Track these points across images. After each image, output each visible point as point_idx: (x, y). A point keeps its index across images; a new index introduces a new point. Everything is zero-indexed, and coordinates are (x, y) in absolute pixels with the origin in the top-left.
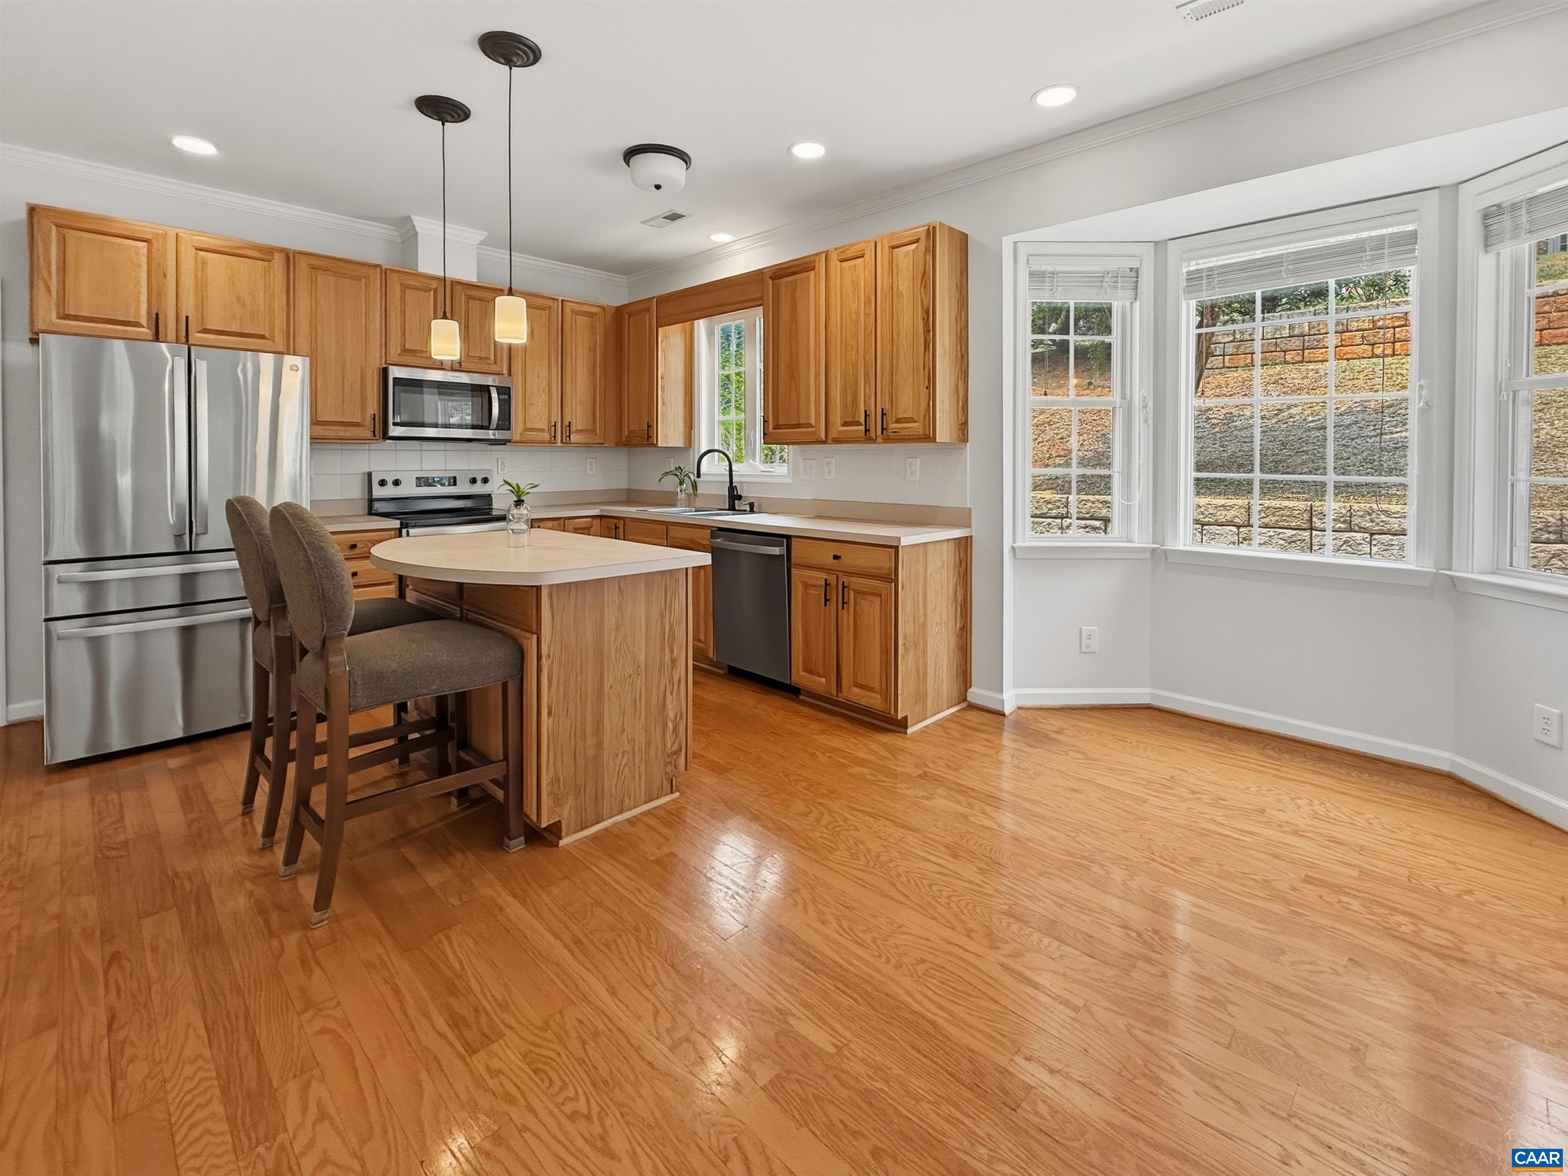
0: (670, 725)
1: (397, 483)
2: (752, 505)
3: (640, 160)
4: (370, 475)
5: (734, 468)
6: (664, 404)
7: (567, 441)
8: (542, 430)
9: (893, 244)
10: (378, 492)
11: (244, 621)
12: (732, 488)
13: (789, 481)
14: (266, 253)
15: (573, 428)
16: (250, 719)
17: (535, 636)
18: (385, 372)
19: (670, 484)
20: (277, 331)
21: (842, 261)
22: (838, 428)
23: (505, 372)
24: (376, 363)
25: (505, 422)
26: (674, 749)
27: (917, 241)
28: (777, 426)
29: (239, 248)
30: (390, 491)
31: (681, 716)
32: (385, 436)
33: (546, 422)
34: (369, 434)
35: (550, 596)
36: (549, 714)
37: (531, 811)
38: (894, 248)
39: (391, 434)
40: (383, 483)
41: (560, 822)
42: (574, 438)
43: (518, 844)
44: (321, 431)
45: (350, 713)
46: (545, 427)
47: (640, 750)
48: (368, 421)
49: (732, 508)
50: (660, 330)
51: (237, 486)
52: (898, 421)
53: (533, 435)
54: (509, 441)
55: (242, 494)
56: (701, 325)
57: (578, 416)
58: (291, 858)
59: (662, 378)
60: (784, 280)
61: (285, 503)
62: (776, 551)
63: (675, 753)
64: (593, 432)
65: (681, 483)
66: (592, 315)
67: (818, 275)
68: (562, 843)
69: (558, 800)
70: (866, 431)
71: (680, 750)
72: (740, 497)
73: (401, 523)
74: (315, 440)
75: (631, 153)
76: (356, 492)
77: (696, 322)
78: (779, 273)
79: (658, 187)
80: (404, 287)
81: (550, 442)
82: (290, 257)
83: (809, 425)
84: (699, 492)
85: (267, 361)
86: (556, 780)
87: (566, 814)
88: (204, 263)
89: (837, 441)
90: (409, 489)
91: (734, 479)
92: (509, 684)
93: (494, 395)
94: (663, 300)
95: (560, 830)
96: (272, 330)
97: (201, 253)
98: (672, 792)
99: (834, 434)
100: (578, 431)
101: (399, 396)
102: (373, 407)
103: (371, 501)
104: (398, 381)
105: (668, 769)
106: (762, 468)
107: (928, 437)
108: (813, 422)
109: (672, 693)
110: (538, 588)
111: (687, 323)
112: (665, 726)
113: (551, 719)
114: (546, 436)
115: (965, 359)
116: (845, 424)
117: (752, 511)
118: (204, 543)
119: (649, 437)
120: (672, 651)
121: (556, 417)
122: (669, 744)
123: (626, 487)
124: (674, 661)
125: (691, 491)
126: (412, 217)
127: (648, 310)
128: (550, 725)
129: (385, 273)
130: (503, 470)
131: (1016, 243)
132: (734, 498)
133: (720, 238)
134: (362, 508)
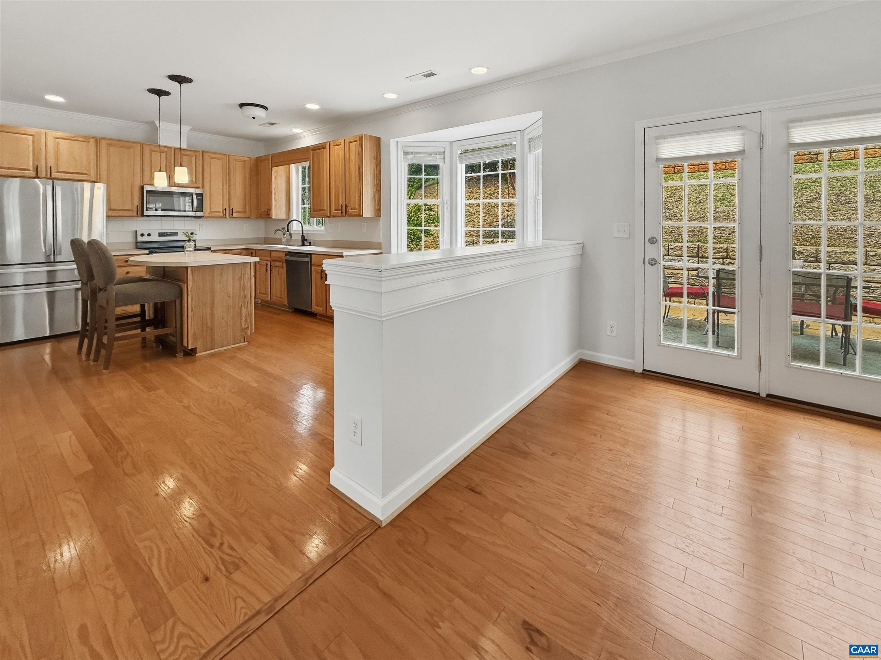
0: (244, 318)
1: (149, 235)
2: (310, 243)
3: (245, 108)
4: (136, 231)
5: (304, 228)
6: (275, 200)
7: (232, 215)
8: (219, 212)
9: (350, 141)
10: (140, 239)
11: (77, 290)
12: (303, 236)
13: (324, 233)
14: (87, 139)
15: (235, 210)
16: (80, 329)
17: (186, 285)
18: (142, 188)
19: (279, 235)
20: (92, 170)
21: (334, 146)
22: (333, 211)
23: (201, 186)
24: (137, 184)
25: (200, 208)
26: (246, 326)
27: (357, 141)
28: (314, 211)
29: (75, 137)
30: (146, 239)
31: (249, 315)
32: (143, 215)
33: (221, 208)
34: (135, 214)
35: (192, 271)
36: (192, 310)
37: (185, 344)
38: (350, 142)
39: (145, 214)
40: (142, 235)
41: (196, 348)
42: (235, 215)
43: (180, 355)
44: (111, 213)
45: (116, 307)
46: (221, 210)
47: (230, 326)
48: (135, 209)
49: (303, 245)
50: (273, 168)
51: (74, 234)
52: (352, 209)
53: (215, 214)
54: (203, 216)
55: (76, 237)
56: (293, 167)
57: (237, 205)
58: (96, 360)
59: (274, 189)
60: (316, 151)
61: (94, 240)
62: (306, 259)
63: (246, 328)
64: (245, 212)
65: (284, 235)
66: (244, 161)
67: (327, 150)
68: (197, 355)
69: (195, 340)
70: (341, 212)
71: (248, 327)
72: (306, 240)
73: (149, 252)
74: (108, 216)
75: (242, 105)
76: (130, 239)
77: (291, 165)
78: (316, 148)
79: (254, 118)
80: (151, 151)
81: (223, 217)
82: (98, 141)
83: (324, 210)
84: (292, 238)
85: (87, 186)
86: (195, 334)
87: (199, 345)
88: (58, 144)
89: (334, 217)
90: (155, 237)
91: (304, 232)
92: (177, 300)
93: (195, 197)
94: (274, 156)
95: (196, 351)
96: (90, 170)
97: (57, 140)
98: (245, 342)
99: (332, 214)
100: (237, 212)
101: (149, 199)
102: (137, 202)
103: (137, 242)
104: (148, 192)
105: (243, 333)
106: (317, 228)
107: (360, 215)
108: (325, 209)
109: (244, 306)
110: (187, 268)
111: (287, 166)
112: (241, 319)
113: (193, 312)
114: (221, 214)
115: (379, 186)
116: (335, 210)
117: (310, 245)
118: (59, 258)
119: (268, 214)
120: (244, 292)
121: (226, 206)
122: (243, 324)
123: (264, 236)
124: (245, 297)
125: (289, 238)
126: (155, 121)
127: (268, 159)
128: (192, 315)
129: (142, 145)
130: (202, 229)
131: (397, 141)
132: (304, 241)
133: (296, 131)
134: (134, 246)
